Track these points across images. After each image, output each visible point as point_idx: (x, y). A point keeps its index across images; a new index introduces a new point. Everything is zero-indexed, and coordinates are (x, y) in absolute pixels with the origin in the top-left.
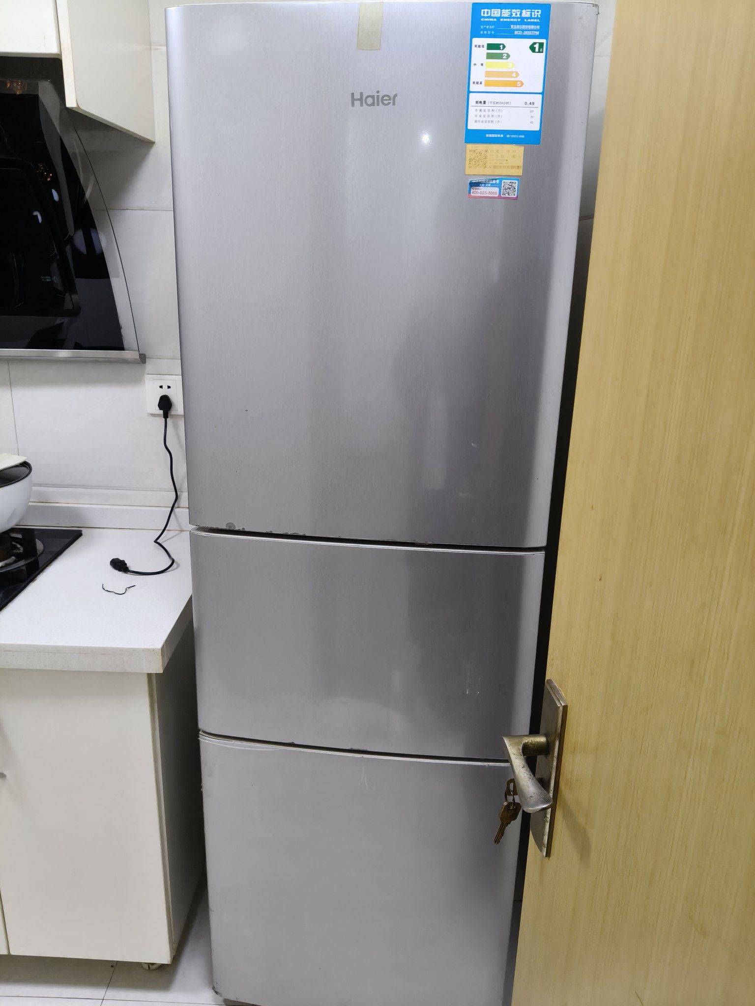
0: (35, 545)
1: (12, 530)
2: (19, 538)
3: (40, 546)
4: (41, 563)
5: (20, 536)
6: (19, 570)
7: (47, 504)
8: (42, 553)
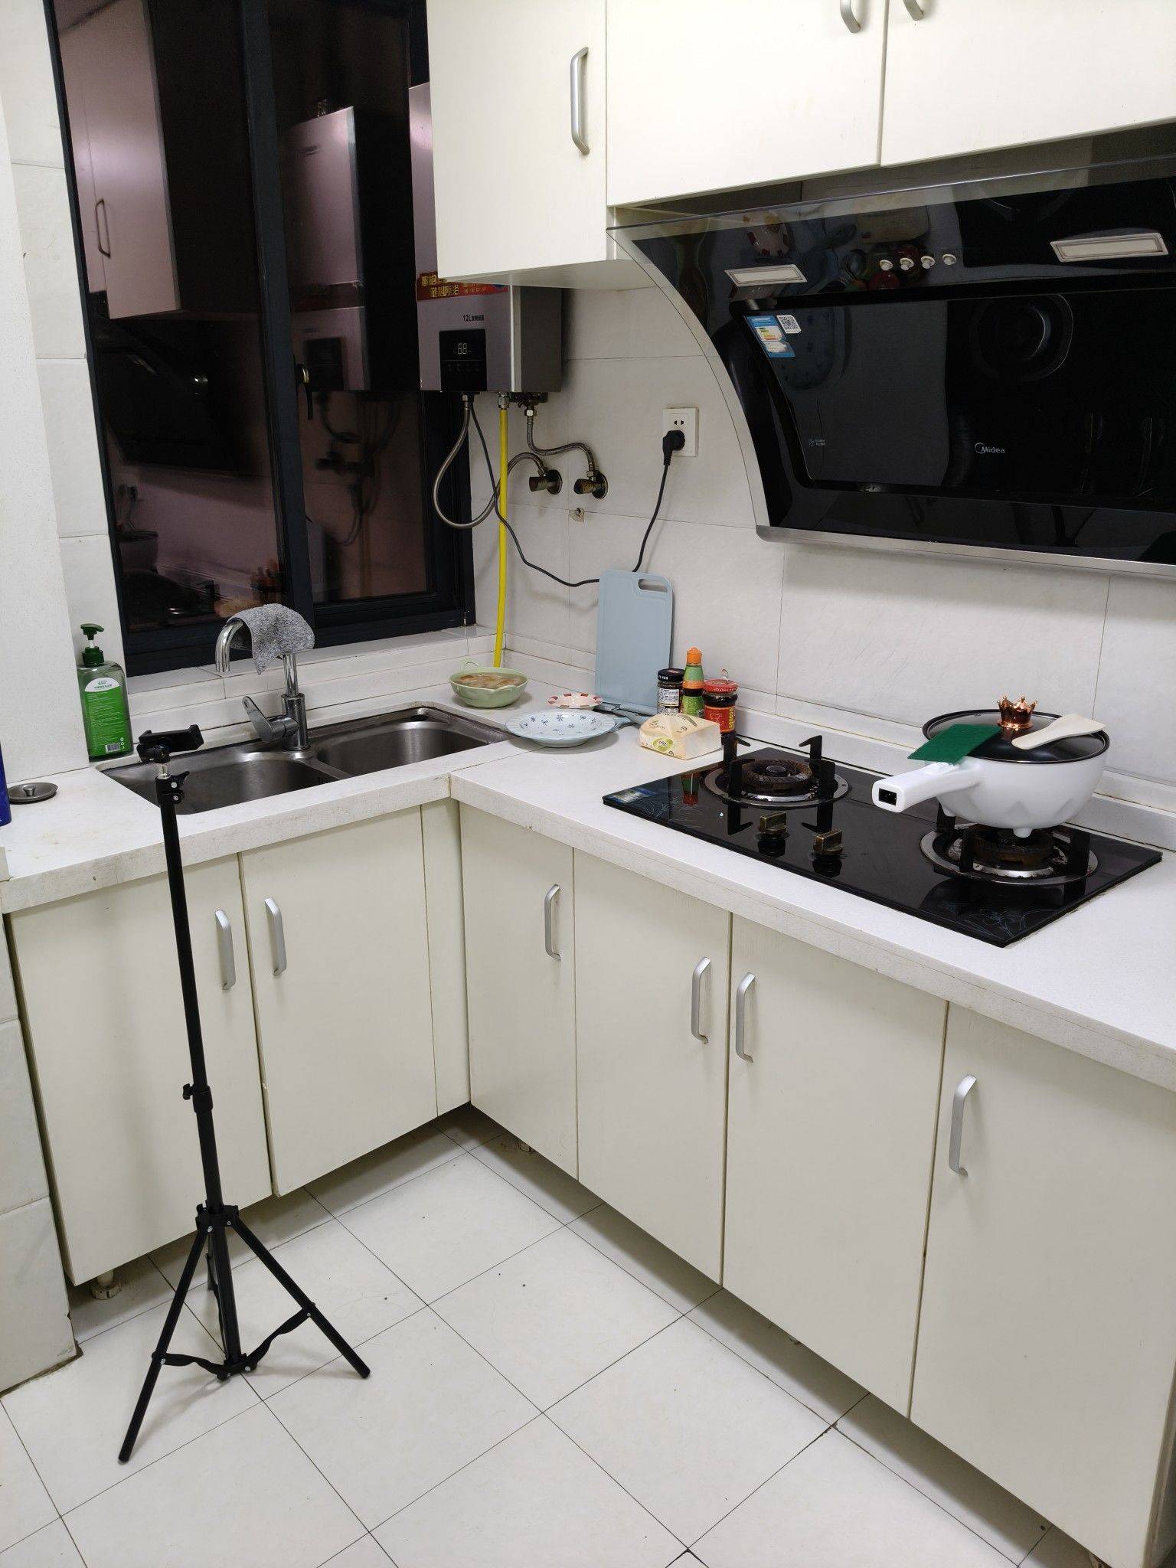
0: (1087, 857)
1: (1059, 828)
2: (1065, 843)
3: (1093, 862)
4: (1089, 888)
5: (1067, 840)
6: (1054, 889)
7: (1118, 801)
8: (1095, 872)
